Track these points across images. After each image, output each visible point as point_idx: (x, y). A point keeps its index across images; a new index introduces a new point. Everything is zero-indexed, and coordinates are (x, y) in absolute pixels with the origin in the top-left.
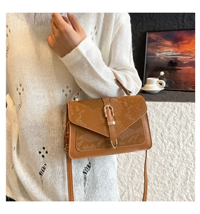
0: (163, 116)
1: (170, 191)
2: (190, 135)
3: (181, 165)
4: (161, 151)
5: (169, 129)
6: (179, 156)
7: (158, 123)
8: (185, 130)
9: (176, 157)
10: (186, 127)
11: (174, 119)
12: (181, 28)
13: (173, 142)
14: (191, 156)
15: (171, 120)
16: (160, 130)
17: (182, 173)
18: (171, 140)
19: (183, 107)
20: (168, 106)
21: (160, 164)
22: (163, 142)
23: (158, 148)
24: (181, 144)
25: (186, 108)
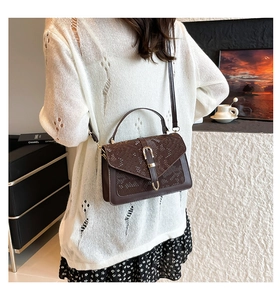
0: (232, 148)
1: (240, 234)
2: (262, 170)
3: (252, 204)
4: (230, 188)
5: (239, 163)
6: (250, 194)
7: (226, 156)
8: (257, 165)
9: (247, 195)
10: (258, 161)
11: (244, 153)
14: (263, 194)
15: (241, 152)
16: (228, 164)
17: (254, 213)
18: (240, 175)
19: (254, 139)
20: (238, 138)
21: (229, 203)
22: (232, 177)
23: (227, 184)
24: (252, 181)
25: (257, 139)
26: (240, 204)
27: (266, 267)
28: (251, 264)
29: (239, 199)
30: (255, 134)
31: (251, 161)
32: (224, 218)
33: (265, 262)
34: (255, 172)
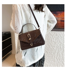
26: (54, 49)
27: (60, 64)
28: (56, 64)
29: (53, 47)
30: (57, 32)
31: (56, 38)
32: (50, 52)
33: (60, 63)
34: (57, 41)
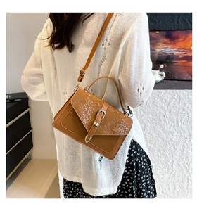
0: (166, 101)
1: (170, 161)
2: (187, 115)
3: (179, 140)
4: (164, 129)
5: (170, 111)
6: (178, 133)
7: (161, 107)
8: (183, 112)
9: (176, 134)
10: (183, 109)
11: (174, 104)
12: (176, 28)
13: (173, 122)
14: (187, 132)
15: (172, 104)
16: (163, 112)
17: (180, 146)
18: (172, 120)
19: (181, 94)
20: (169, 93)
21: (163, 140)
22: (165, 121)
23: (161, 127)
24: (179, 123)
26: (171, 140)
27: (188, 182)
28: (178, 181)
29: (170, 136)
30: (181, 91)
31: (179, 109)
32: (159, 150)
33: (188, 179)
34: (181, 117)
